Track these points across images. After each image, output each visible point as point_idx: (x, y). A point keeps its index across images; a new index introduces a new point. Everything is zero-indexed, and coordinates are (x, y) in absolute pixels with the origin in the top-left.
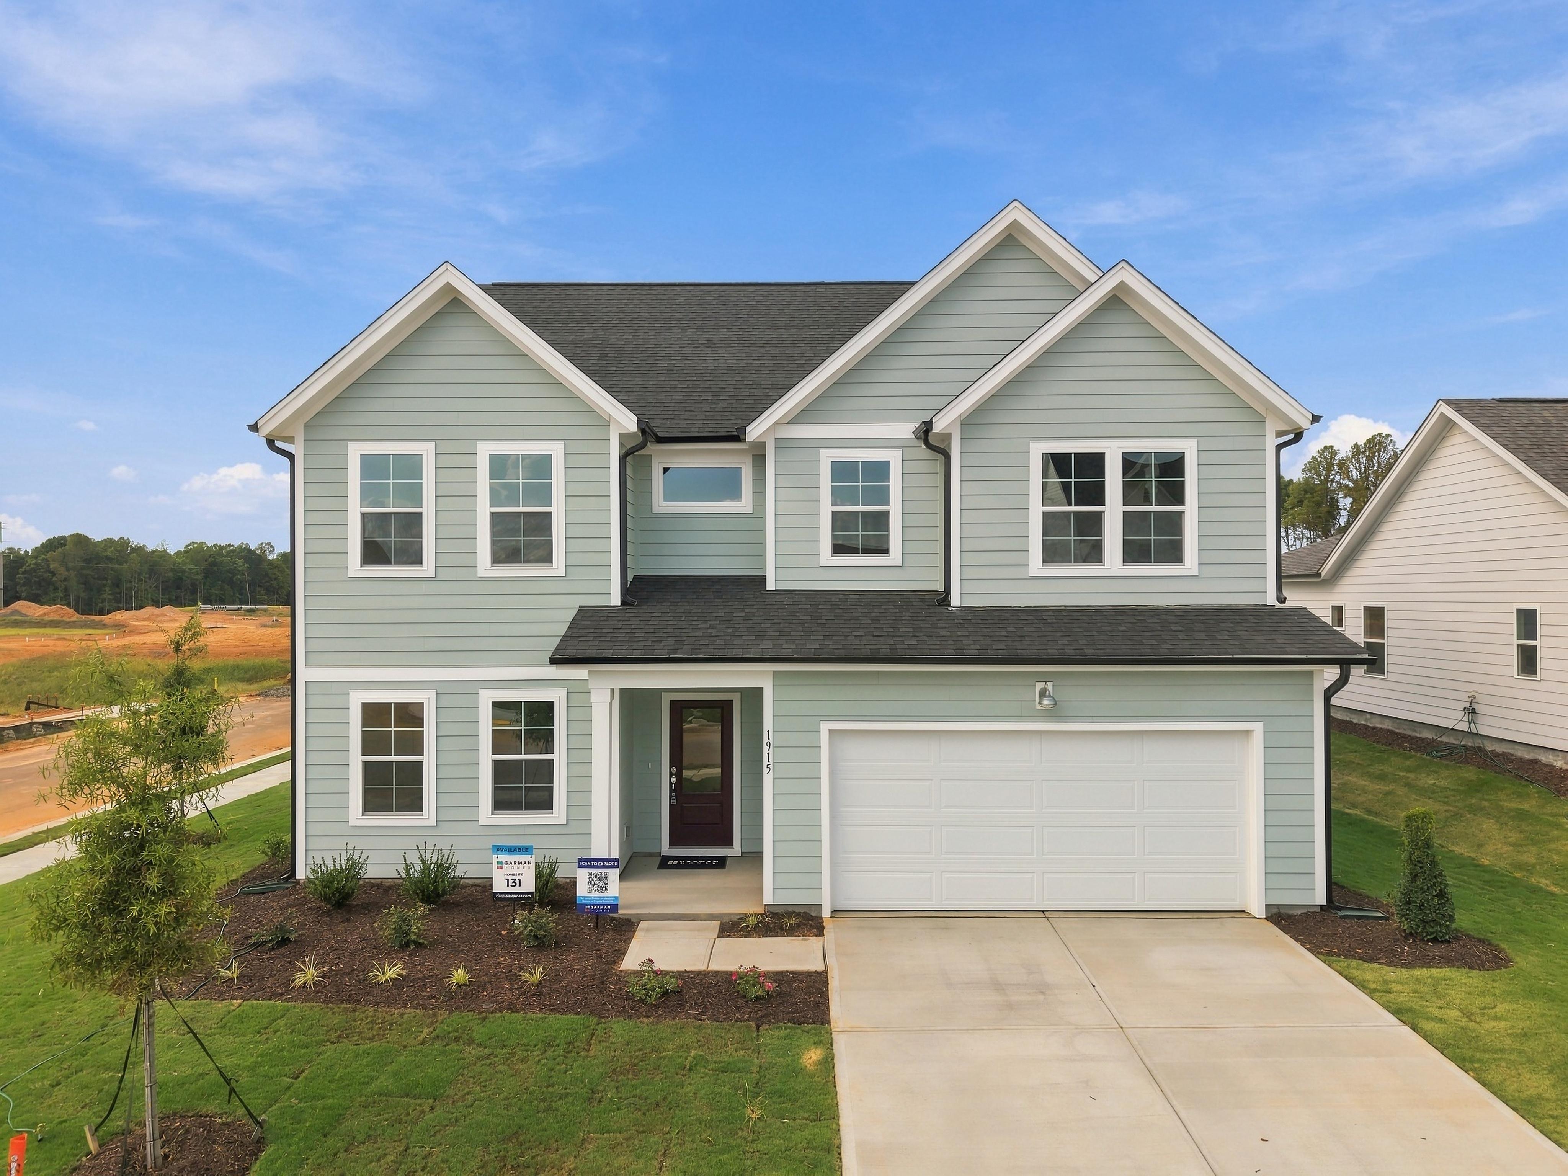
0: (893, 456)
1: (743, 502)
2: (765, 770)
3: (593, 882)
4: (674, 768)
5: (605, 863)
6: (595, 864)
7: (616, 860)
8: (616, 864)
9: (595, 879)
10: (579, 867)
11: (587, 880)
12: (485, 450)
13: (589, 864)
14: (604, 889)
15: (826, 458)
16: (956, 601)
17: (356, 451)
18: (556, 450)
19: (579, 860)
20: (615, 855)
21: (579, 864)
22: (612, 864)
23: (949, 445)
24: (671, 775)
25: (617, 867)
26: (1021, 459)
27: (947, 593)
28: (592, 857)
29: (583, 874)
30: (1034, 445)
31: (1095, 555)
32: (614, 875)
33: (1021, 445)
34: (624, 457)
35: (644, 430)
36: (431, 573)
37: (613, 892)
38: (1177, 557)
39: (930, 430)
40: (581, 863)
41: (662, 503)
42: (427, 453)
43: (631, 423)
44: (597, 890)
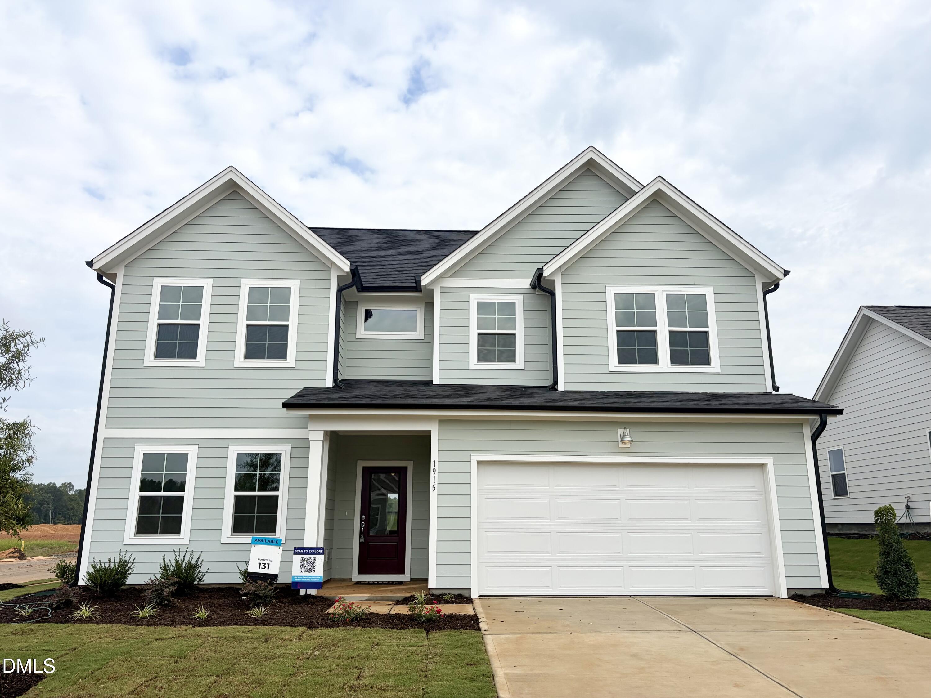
0: (518, 300)
1: (417, 333)
2: (432, 489)
3: (304, 565)
4: (364, 516)
5: (314, 551)
6: (307, 551)
7: (323, 549)
8: (322, 551)
9: (306, 563)
10: (295, 553)
11: (300, 564)
12: (246, 285)
13: (302, 551)
14: (312, 570)
15: (474, 299)
16: (561, 387)
17: (158, 283)
18: (294, 286)
19: (295, 549)
20: (321, 545)
21: (294, 551)
22: (319, 551)
23: (554, 287)
24: (361, 521)
25: (322, 554)
26: (600, 297)
27: (556, 382)
28: (305, 546)
29: (297, 559)
30: (609, 288)
31: (653, 359)
32: (320, 560)
33: (600, 288)
34: (340, 291)
35: (354, 272)
36: (202, 364)
37: (319, 573)
38: (706, 361)
39: (542, 274)
40: (296, 551)
41: (363, 332)
42: (207, 285)
43: (345, 265)
44: (307, 571)
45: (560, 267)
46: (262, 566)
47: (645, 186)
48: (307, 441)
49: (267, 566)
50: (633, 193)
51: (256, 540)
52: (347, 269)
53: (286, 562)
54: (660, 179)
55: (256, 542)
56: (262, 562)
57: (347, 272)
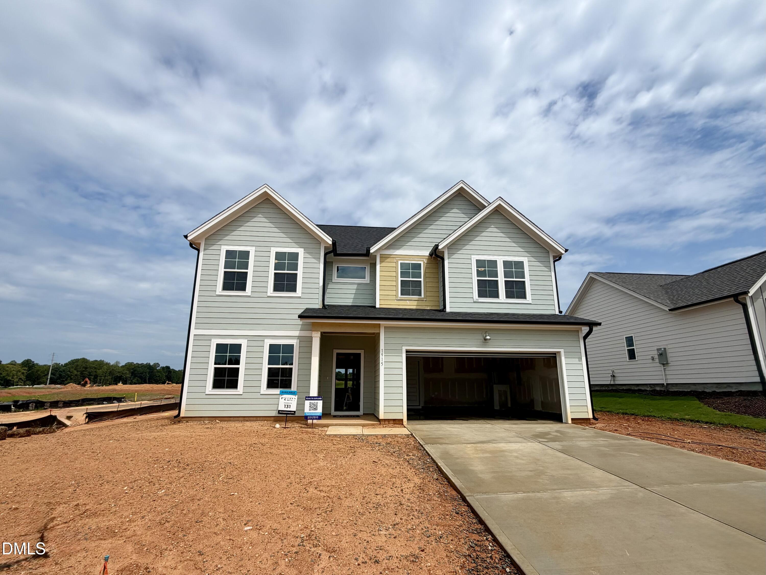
0: (423, 262)
1: (366, 280)
2: (381, 365)
5: (316, 398)
6: (313, 398)
7: (319, 397)
9: (312, 405)
10: (306, 400)
11: (309, 406)
12: (274, 251)
13: (309, 399)
14: (316, 409)
15: (399, 262)
16: (448, 310)
17: (224, 249)
18: (301, 252)
20: (318, 395)
21: (305, 398)
23: (444, 255)
25: (321, 400)
26: (469, 261)
27: (445, 307)
28: (311, 395)
29: (307, 403)
30: (473, 256)
31: (496, 295)
32: (320, 403)
33: (468, 256)
34: (326, 255)
35: (334, 243)
36: (249, 294)
37: (320, 410)
38: (524, 297)
39: (438, 248)
40: (307, 398)
41: (336, 278)
42: (252, 250)
43: (329, 240)
44: (313, 410)
45: (447, 245)
46: (286, 406)
47: (491, 202)
48: (311, 337)
49: (289, 406)
50: (485, 207)
51: (282, 392)
52: (330, 243)
53: (300, 405)
54: (500, 198)
55: (282, 393)
56: (286, 404)
57: (330, 244)
